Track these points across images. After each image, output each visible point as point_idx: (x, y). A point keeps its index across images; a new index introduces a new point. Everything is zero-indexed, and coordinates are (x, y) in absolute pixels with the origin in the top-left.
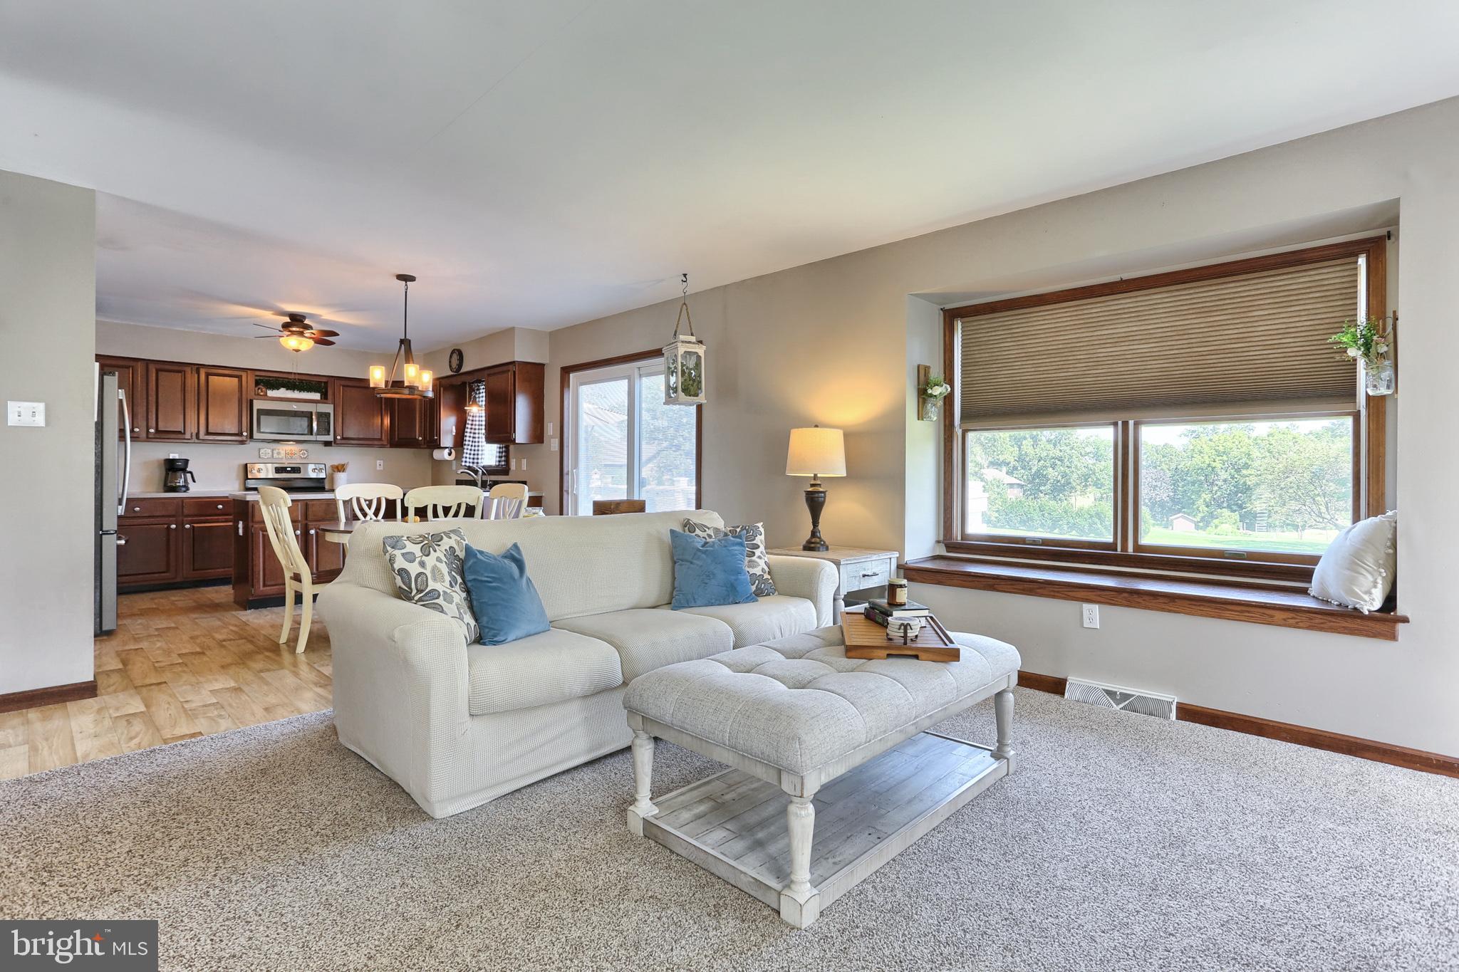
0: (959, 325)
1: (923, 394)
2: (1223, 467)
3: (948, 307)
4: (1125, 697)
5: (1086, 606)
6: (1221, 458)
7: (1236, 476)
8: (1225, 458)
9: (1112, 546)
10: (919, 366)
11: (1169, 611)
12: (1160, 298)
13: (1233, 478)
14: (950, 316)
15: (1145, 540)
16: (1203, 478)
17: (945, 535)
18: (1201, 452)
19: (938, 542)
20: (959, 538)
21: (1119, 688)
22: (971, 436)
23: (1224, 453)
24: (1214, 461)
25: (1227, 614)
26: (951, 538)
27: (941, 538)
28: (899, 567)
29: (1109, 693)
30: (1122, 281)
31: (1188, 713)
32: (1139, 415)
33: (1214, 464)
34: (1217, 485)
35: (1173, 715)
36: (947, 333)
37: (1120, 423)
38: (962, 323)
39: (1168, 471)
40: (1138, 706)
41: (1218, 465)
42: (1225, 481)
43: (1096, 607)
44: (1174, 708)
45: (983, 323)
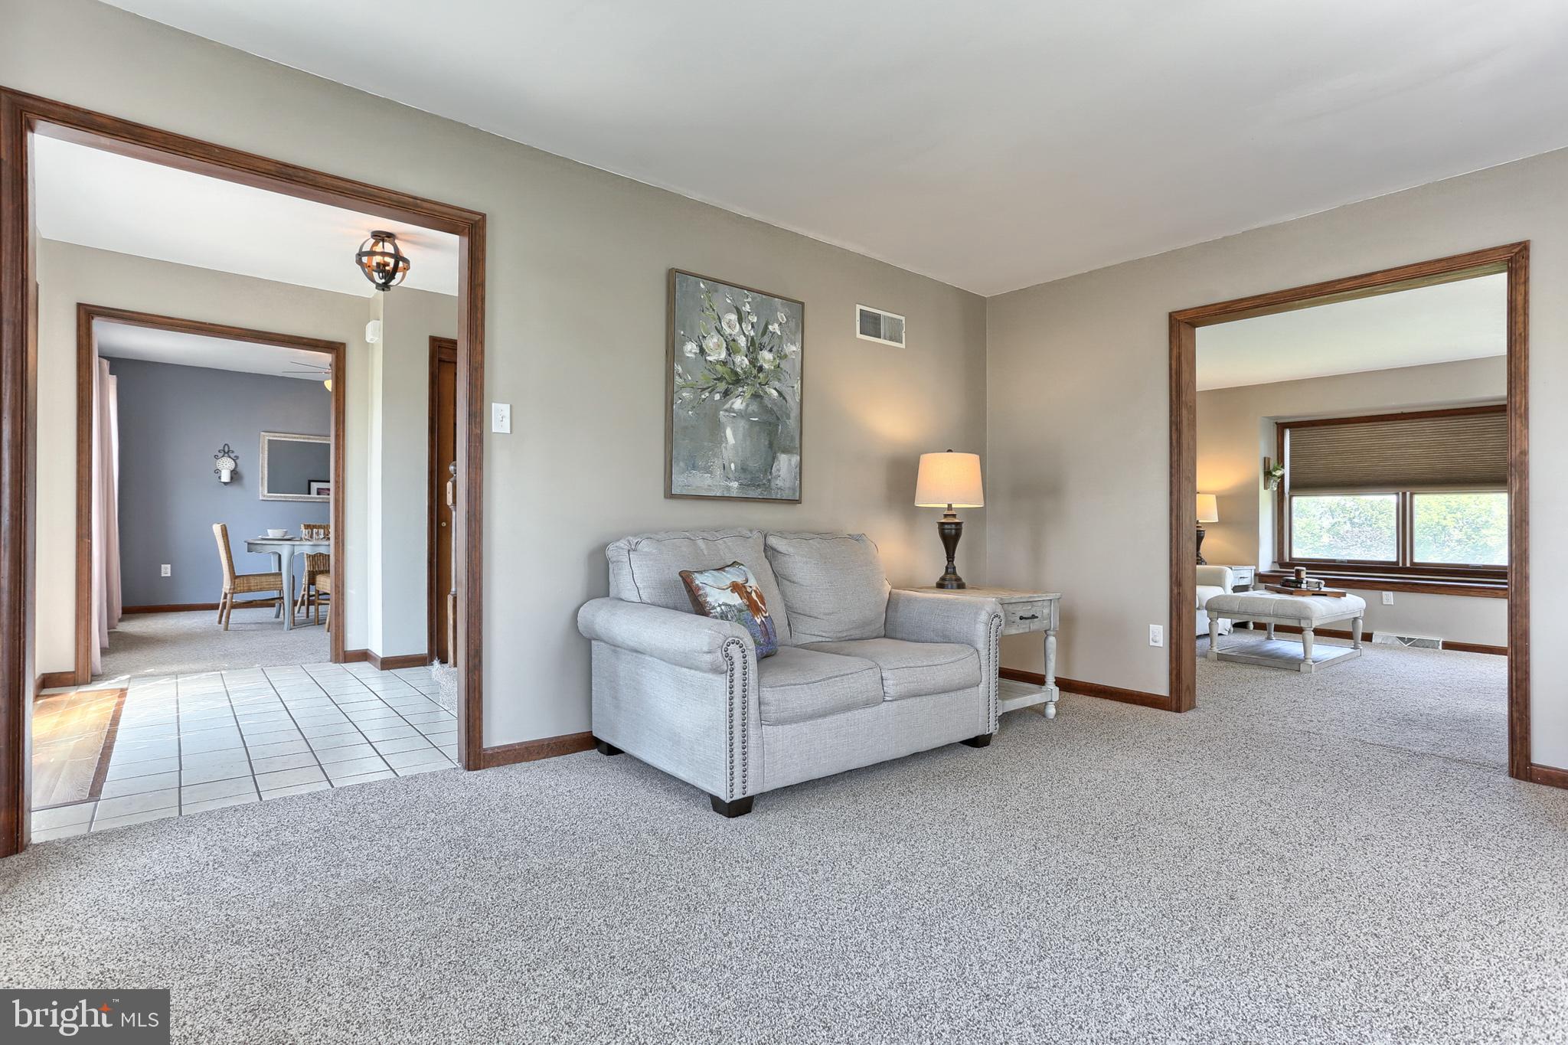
0: (1287, 433)
1: (1268, 474)
2: (1457, 526)
3: (1279, 421)
4: (1410, 640)
5: (1384, 593)
6: (1453, 515)
7: (1473, 536)
8: (1459, 515)
9: (1397, 563)
10: (1265, 458)
11: (1437, 593)
12: (1426, 423)
13: (1469, 538)
14: (1281, 427)
15: (1416, 560)
16: (1431, 538)
17: (1278, 558)
18: (1428, 509)
19: (1274, 562)
20: (1288, 560)
21: (1406, 636)
22: (1295, 500)
23: (1457, 509)
24: (1445, 519)
25: (1472, 593)
26: (1283, 559)
27: (1276, 560)
28: (1256, 575)
29: (1400, 638)
30: (1402, 414)
31: (1448, 646)
32: (1414, 490)
33: (1444, 523)
34: (1449, 546)
35: (1440, 647)
36: (1280, 437)
37: (1400, 493)
38: (1290, 431)
39: (1386, 530)
40: (1417, 644)
41: (1449, 522)
42: (1459, 541)
43: (1391, 594)
44: (1440, 643)
45: (1305, 432)
